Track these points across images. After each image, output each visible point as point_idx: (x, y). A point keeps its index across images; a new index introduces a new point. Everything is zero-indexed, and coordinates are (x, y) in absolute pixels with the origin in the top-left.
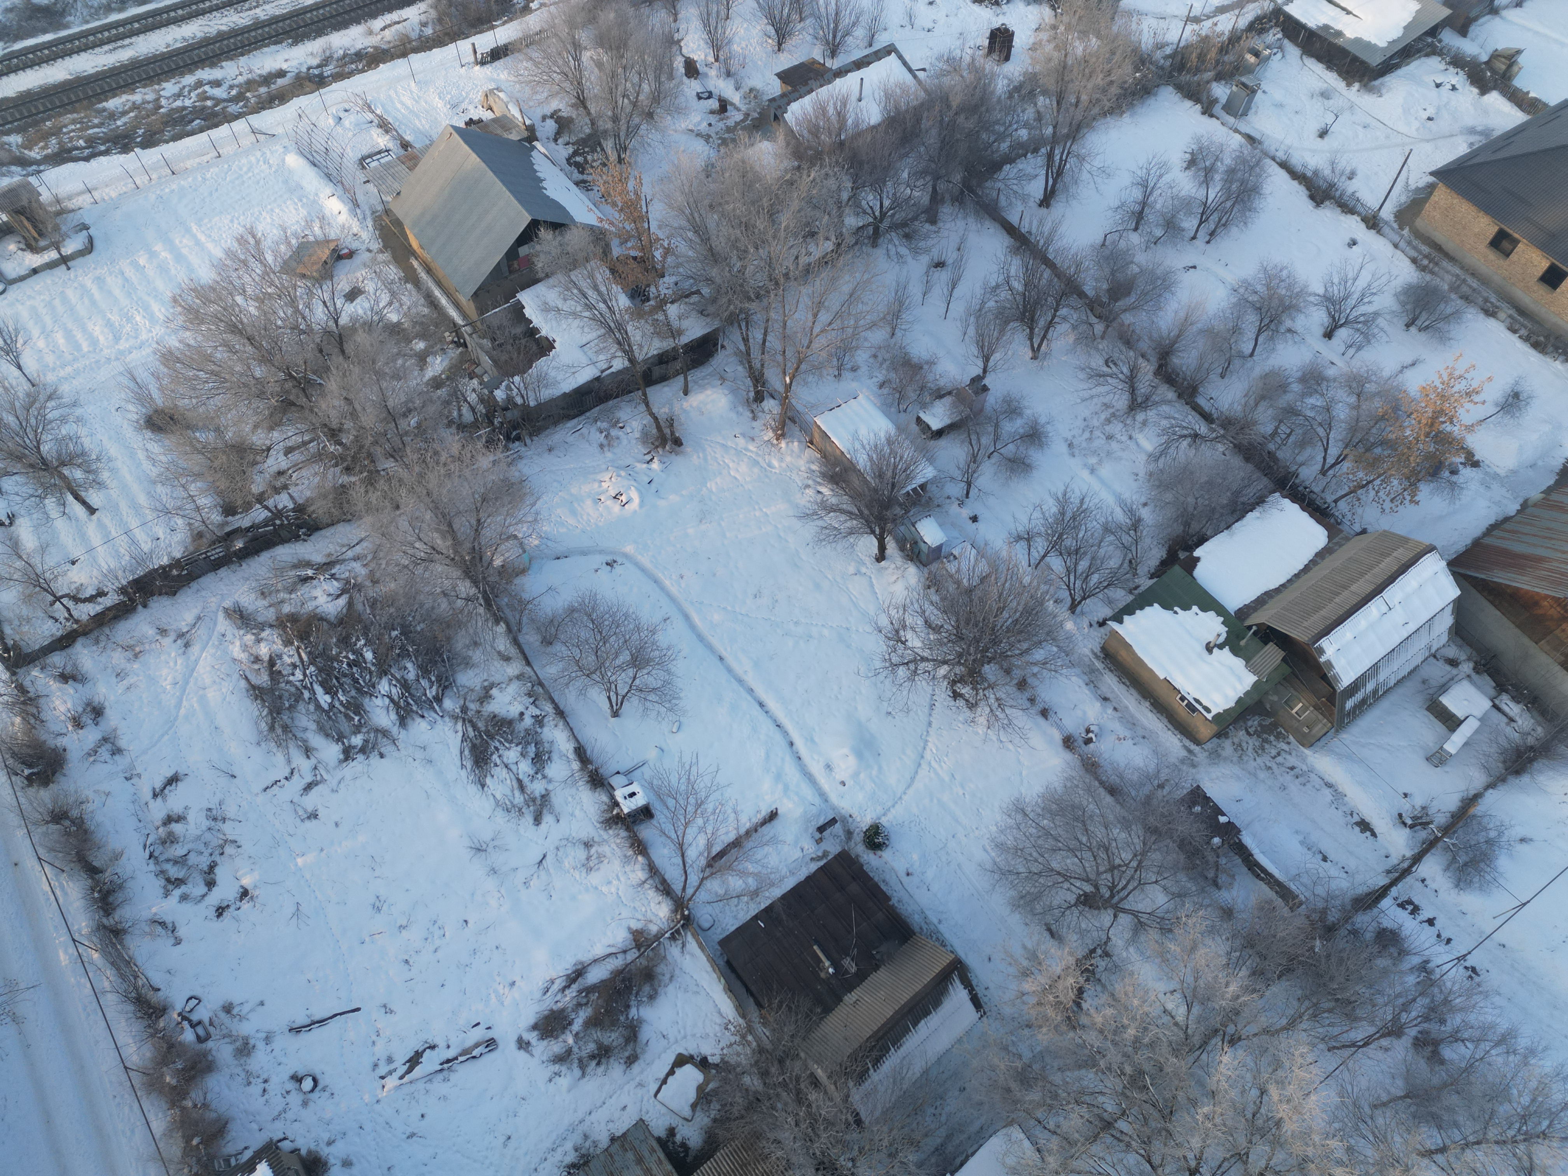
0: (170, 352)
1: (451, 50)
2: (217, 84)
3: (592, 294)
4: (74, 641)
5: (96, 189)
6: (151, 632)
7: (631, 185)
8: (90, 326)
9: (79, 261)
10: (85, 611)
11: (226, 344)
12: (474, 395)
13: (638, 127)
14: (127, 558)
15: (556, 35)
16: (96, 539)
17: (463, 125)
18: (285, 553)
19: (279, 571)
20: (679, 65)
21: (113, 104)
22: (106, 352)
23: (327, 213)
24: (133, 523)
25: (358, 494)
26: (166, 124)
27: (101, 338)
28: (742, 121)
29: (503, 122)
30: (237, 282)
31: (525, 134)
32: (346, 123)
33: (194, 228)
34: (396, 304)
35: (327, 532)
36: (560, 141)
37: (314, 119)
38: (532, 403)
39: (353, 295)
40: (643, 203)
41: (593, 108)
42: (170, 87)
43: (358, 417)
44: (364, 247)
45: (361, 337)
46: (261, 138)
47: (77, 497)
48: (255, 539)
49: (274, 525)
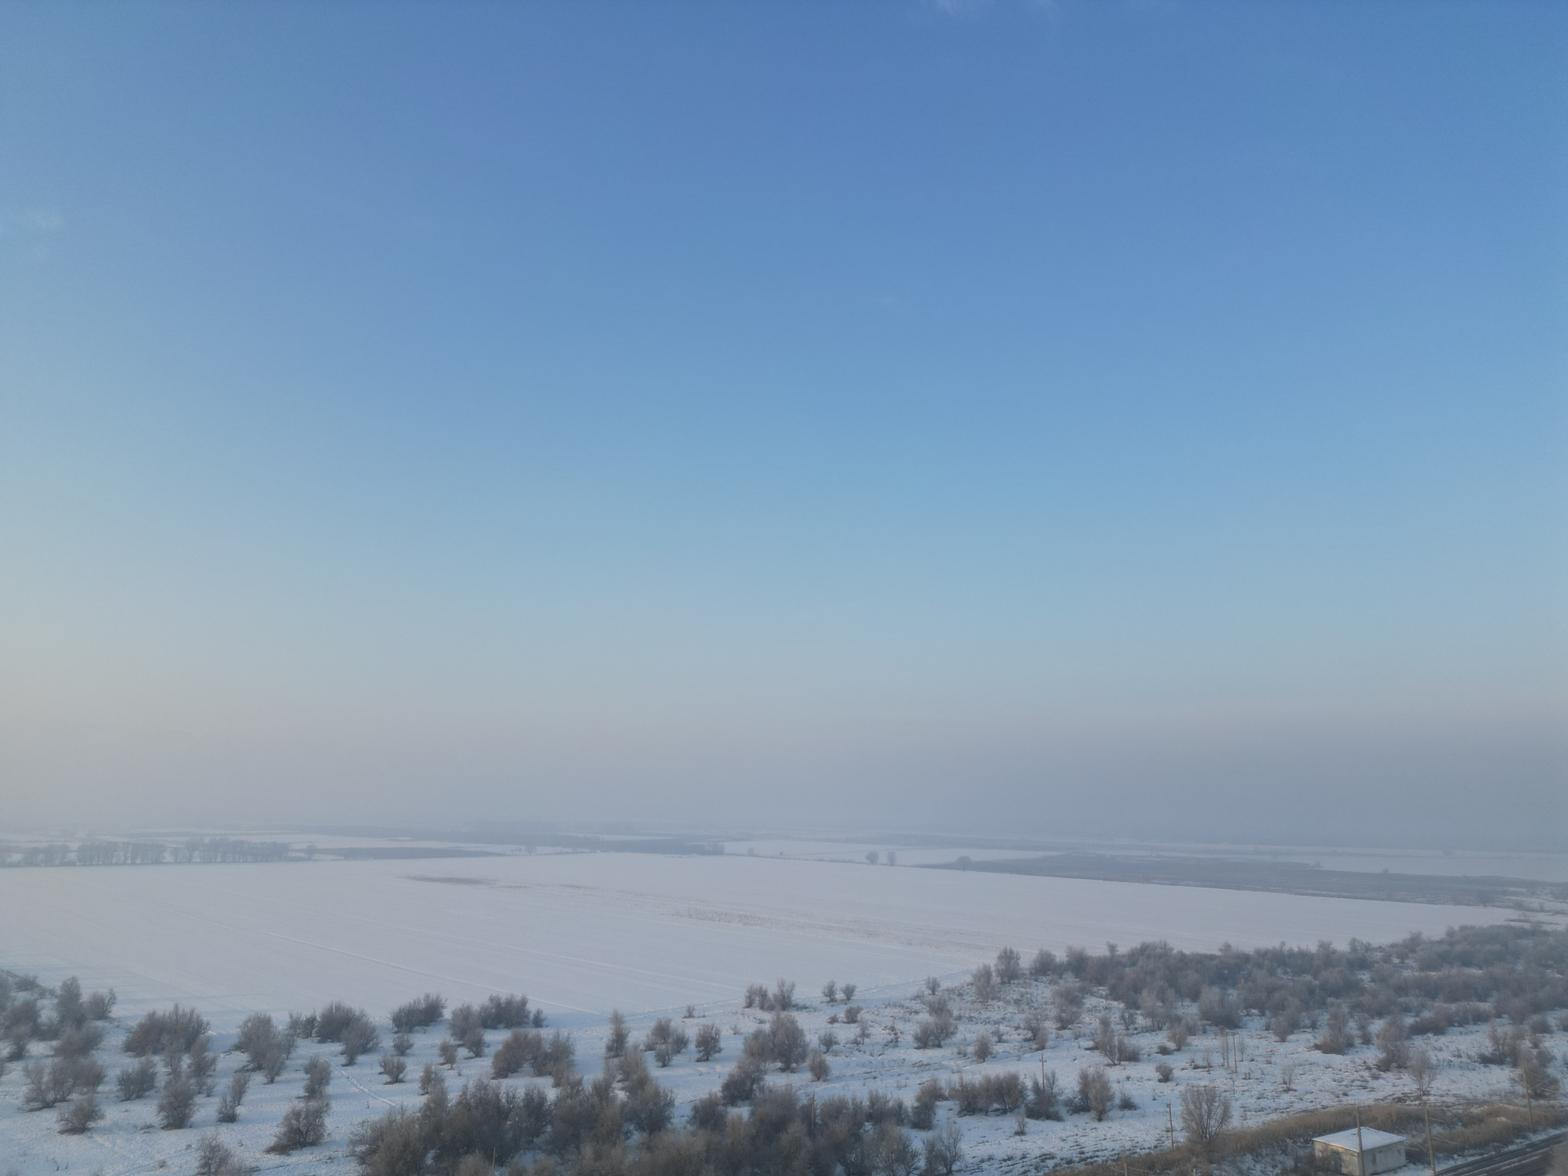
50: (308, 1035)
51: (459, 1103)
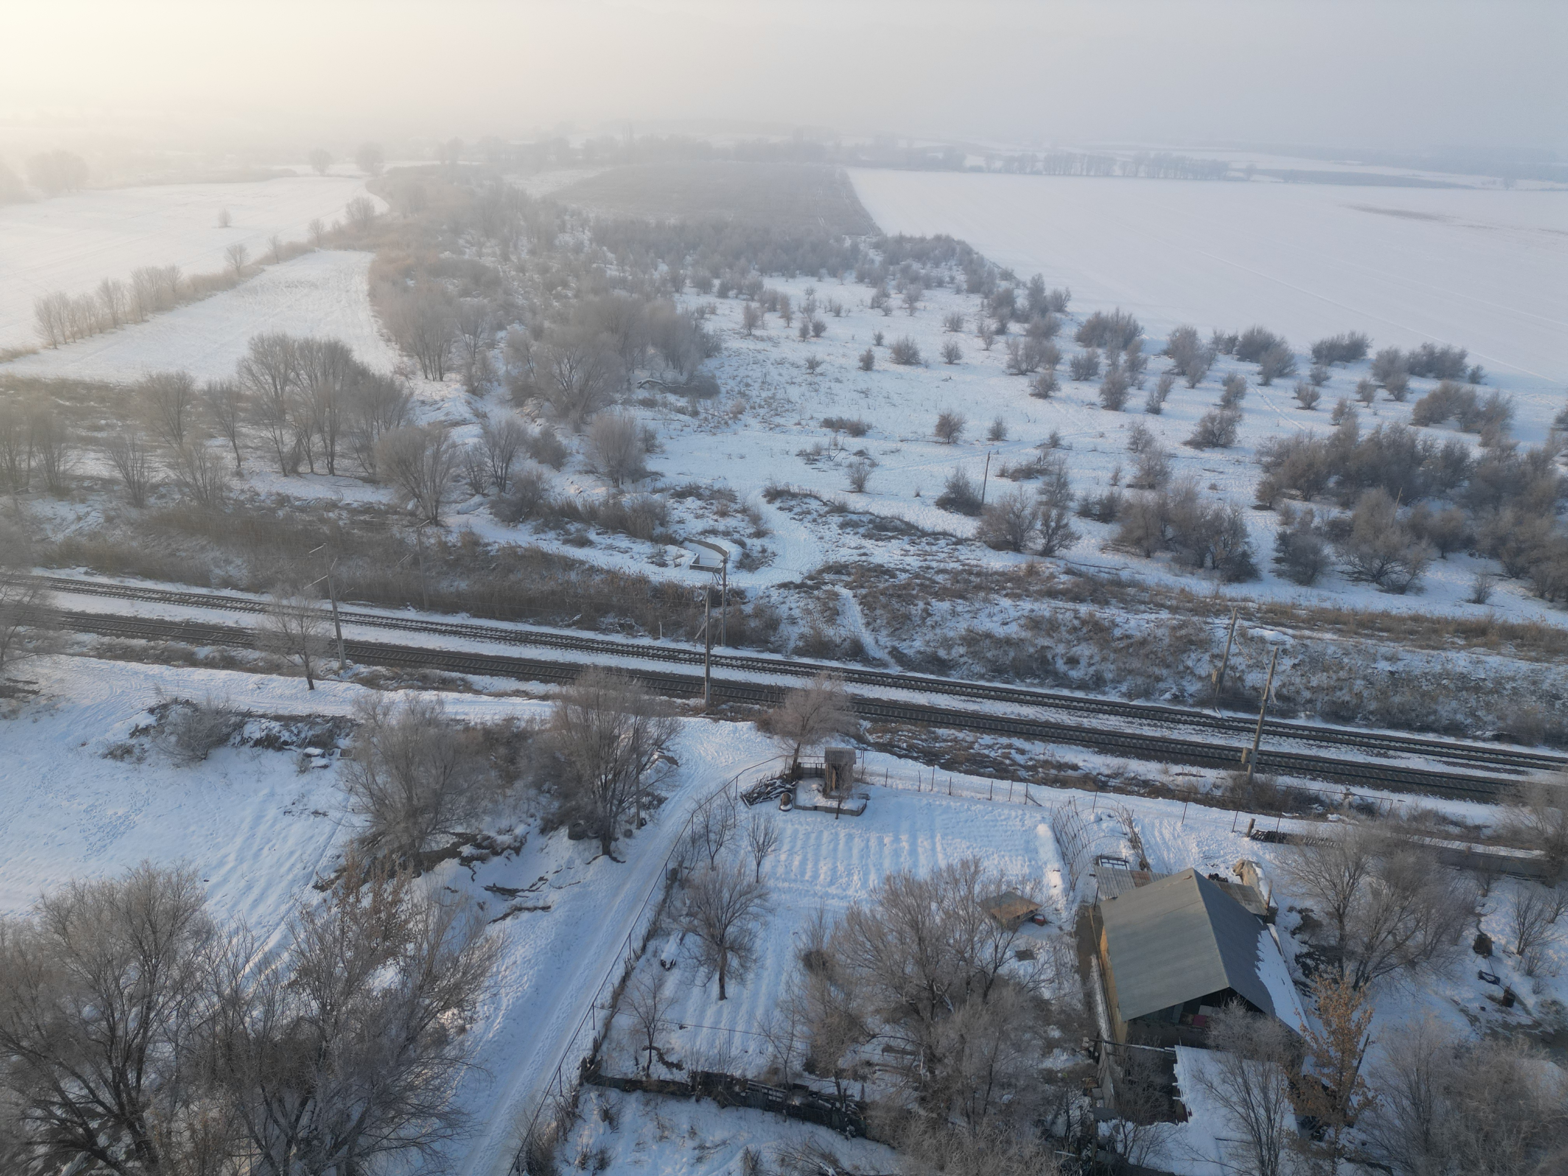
0: (859, 914)
1: (1230, 815)
2: (1022, 752)
3: (1257, 1095)
4: (634, 1090)
5: (892, 777)
6: (685, 1127)
7: (1356, 1015)
8: (821, 864)
9: (848, 817)
10: (660, 1072)
11: (901, 933)
12: (1078, 1113)
13: (1392, 967)
14: (716, 1051)
15: (1342, 849)
16: (708, 1021)
17: (1206, 875)
18: (825, 1137)
19: (810, 1150)
20: (1470, 936)
21: (942, 732)
22: (818, 888)
23: (1045, 882)
24: (740, 1027)
25: (916, 1128)
26: (968, 760)
27: (822, 877)
28: (1529, 1026)
29: (1248, 893)
30: (941, 892)
31: (1264, 913)
32: (1104, 825)
33: (938, 837)
34: (1055, 985)
35: (870, 1145)
36: (1297, 936)
37: (1079, 809)
38: (1132, 1161)
39: (1024, 955)
40: (1363, 1040)
41: (1349, 927)
42: (987, 739)
43: (961, 1060)
44: (1059, 923)
45: (1008, 994)
46: (1030, 802)
47: (721, 980)
48: (810, 1106)
49: (833, 1105)
50: (1228, 352)
51: (1370, 440)
